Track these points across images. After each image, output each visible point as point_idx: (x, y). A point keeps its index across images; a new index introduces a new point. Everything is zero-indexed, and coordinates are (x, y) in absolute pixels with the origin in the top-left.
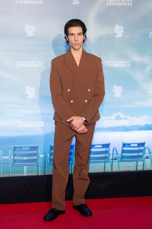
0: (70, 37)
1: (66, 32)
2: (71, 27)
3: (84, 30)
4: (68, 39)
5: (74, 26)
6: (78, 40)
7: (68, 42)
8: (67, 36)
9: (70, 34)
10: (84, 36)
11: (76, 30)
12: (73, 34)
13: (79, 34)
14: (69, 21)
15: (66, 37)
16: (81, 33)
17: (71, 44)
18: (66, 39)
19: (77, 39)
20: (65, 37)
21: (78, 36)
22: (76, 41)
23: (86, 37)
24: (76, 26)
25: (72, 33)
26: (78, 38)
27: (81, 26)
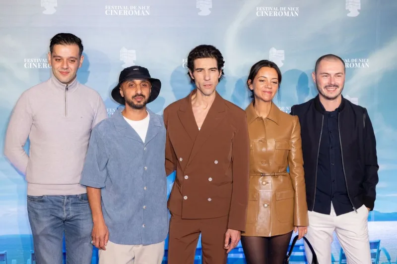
0: (196, 73)
1: (191, 65)
2: (199, 58)
3: (220, 63)
4: (193, 76)
5: (204, 57)
6: (210, 80)
7: (193, 81)
8: (193, 72)
9: (197, 69)
10: (220, 73)
11: (206, 63)
12: (202, 69)
13: (212, 69)
14: (195, 49)
15: (191, 74)
16: (215, 68)
17: (198, 86)
18: (190, 76)
19: (207, 78)
20: (189, 73)
21: (209, 73)
22: (206, 80)
23: (223, 73)
24: (207, 56)
25: (199, 68)
26: (210, 76)
27: (216, 57)
